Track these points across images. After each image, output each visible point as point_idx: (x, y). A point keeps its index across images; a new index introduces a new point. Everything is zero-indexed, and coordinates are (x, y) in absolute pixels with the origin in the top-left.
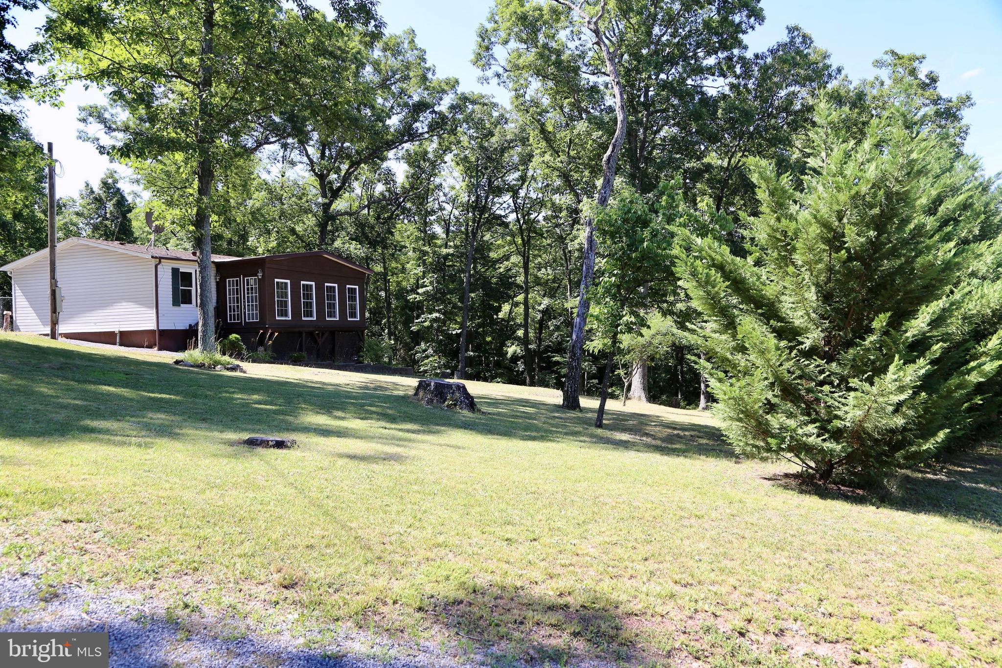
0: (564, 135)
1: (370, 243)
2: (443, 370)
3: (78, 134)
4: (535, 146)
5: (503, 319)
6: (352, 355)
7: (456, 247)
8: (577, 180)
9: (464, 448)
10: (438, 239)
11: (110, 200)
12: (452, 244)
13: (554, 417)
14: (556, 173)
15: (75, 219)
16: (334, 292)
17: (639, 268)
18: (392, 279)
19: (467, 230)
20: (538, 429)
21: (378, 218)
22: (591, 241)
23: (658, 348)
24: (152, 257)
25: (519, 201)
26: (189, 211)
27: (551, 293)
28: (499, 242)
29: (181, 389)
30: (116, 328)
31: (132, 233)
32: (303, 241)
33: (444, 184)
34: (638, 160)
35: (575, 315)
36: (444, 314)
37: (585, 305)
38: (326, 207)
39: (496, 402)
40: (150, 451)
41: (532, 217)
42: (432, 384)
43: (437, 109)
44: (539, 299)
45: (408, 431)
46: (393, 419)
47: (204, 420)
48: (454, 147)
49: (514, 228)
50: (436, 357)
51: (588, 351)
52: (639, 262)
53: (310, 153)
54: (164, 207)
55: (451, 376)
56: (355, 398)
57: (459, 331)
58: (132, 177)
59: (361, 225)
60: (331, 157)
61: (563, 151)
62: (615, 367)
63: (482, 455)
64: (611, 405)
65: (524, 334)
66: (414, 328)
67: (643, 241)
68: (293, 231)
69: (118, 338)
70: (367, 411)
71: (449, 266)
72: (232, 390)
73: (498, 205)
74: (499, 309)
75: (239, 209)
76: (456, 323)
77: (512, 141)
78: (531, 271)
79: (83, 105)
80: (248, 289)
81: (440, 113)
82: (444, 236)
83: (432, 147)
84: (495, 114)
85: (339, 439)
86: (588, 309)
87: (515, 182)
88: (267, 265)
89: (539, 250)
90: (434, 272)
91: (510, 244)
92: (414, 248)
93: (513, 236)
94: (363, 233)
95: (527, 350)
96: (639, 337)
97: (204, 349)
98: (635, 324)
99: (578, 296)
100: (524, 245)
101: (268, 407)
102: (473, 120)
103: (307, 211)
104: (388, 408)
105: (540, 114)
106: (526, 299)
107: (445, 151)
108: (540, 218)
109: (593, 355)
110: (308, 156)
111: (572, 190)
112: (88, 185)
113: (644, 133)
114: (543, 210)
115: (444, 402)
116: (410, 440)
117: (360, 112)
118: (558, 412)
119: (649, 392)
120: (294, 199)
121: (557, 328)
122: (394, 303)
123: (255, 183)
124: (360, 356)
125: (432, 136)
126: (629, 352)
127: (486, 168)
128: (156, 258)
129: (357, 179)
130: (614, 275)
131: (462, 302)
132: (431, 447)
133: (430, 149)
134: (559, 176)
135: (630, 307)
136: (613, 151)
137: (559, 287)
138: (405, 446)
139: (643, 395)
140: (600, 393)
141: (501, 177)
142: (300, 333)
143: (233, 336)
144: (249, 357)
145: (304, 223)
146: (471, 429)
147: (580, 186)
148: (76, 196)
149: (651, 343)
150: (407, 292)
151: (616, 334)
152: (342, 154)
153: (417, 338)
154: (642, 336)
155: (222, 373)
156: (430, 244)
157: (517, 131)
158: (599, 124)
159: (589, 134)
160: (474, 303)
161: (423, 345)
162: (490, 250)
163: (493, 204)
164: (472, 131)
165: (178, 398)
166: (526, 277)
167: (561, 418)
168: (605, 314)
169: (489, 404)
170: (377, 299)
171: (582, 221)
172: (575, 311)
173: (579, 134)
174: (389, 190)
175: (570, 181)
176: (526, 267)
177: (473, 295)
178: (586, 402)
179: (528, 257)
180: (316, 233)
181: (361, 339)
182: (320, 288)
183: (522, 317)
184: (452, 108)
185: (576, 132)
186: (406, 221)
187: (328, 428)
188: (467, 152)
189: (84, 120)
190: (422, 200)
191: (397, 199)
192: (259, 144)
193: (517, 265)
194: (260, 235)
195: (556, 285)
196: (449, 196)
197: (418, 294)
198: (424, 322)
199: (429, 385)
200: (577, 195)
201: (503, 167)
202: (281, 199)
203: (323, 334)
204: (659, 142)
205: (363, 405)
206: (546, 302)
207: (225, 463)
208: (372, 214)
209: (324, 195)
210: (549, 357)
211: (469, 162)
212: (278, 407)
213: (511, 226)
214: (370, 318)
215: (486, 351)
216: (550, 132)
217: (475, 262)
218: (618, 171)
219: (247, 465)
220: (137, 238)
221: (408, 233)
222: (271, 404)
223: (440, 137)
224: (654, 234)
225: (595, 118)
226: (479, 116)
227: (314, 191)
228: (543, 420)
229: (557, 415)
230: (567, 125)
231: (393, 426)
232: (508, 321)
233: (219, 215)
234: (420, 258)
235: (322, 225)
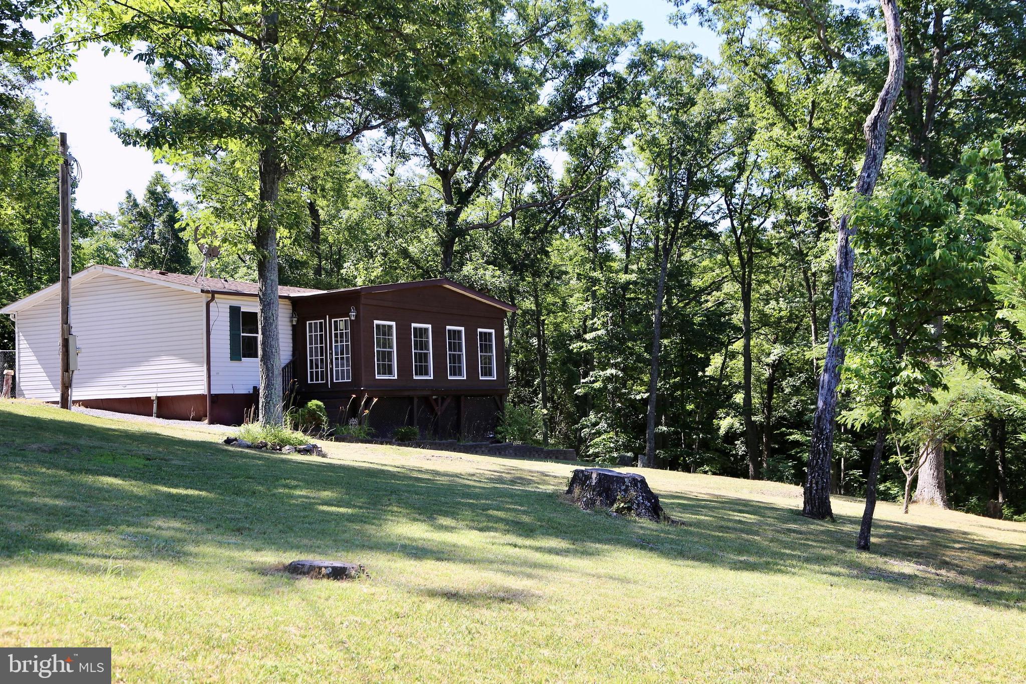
0: (803, 96)
1: (514, 268)
2: (623, 453)
3: (111, 124)
4: (759, 116)
5: (712, 378)
6: (486, 430)
7: (641, 271)
8: (825, 164)
9: (636, 582)
10: (614, 260)
11: (160, 215)
12: (635, 267)
13: (790, 530)
14: (792, 155)
15: (112, 242)
16: (460, 338)
17: (927, 293)
18: (549, 320)
19: (657, 246)
20: (760, 551)
21: (526, 232)
22: (846, 254)
23: (961, 421)
24: (202, 291)
25: (734, 200)
26: (248, 223)
27: (786, 338)
28: (705, 263)
29: (218, 482)
30: (152, 393)
31: (188, 261)
32: (418, 267)
33: (622, 180)
34: (924, 127)
35: (821, 371)
36: (622, 370)
37: (838, 353)
38: (452, 217)
39: (695, 505)
40: (134, 583)
41: (755, 223)
42: (594, 476)
43: (610, 68)
44: (766, 346)
45: (550, 551)
46: (527, 531)
47: (238, 530)
48: (636, 125)
49: (727, 241)
50: (612, 434)
51: (845, 425)
52: (927, 282)
53: (428, 141)
54: (213, 219)
55: (631, 463)
56: (477, 496)
57: (647, 395)
58: (186, 183)
59: (501, 241)
60: (458, 145)
61: (802, 121)
62: (889, 451)
63: (665, 594)
64: (884, 511)
65: (744, 399)
66: (579, 391)
67: (934, 247)
68: (405, 253)
69: (155, 406)
70: (490, 518)
71: (630, 299)
72: (294, 483)
73: (703, 209)
74: (706, 362)
75: (331, 224)
76: (643, 383)
77: (723, 111)
78: (754, 305)
79: (118, 84)
80: (336, 335)
81: (615, 75)
82: (624, 256)
83: (604, 125)
84: (698, 72)
85: (439, 563)
86: (843, 360)
87: (728, 173)
88: (363, 301)
89: (767, 273)
90: (607, 309)
91: (722, 265)
92: (579, 274)
93: (727, 254)
94: (506, 254)
95: (750, 423)
96: (930, 405)
97: (267, 422)
98: (922, 382)
99: (827, 340)
100: (743, 265)
101: (342, 510)
102: (663, 82)
103: (425, 224)
104: (524, 512)
105: (765, 67)
106: (747, 347)
107: (623, 131)
108: (768, 225)
109: (852, 431)
110: (426, 145)
111: (817, 178)
112: (129, 195)
113: (935, 84)
114: (771, 212)
115: (612, 504)
116: (550, 567)
117: (497, 78)
118: (795, 521)
119: (948, 491)
120: (405, 207)
121: (796, 391)
122: (551, 354)
123: (352, 185)
124: (496, 433)
125: (604, 109)
126: (913, 428)
127: (684, 154)
128: (208, 292)
129: (495, 176)
130: (884, 304)
131: (650, 353)
132: (584, 579)
133: (601, 130)
134: (796, 159)
135: (914, 355)
136: (881, 110)
137: (797, 328)
138: (540, 578)
139: (938, 496)
140: (865, 491)
141: (707, 166)
142: (410, 399)
143: (314, 403)
144: (331, 434)
145: (420, 241)
146: (651, 549)
147: (829, 174)
148: (114, 211)
149: (949, 414)
150: (571, 339)
151: (888, 400)
152: (475, 141)
153: (585, 404)
154: (935, 402)
155: (289, 457)
156: (602, 268)
157: (730, 96)
158: (860, 74)
159: (843, 90)
160: (667, 354)
161: (592, 417)
162: (692, 274)
163: (696, 206)
164: (662, 99)
165: (211, 496)
166: (747, 314)
167: (801, 533)
168: (871, 367)
169: (684, 508)
170: (527, 349)
171: (833, 228)
172: (822, 363)
173: (827, 92)
174: (542, 191)
175: (813, 167)
176: (746, 298)
177: (666, 342)
178: (841, 506)
179: (750, 284)
180: (437, 255)
181: (500, 408)
182: (439, 333)
183: (741, 373)
184: (633, 65)
185: (821, 88)
186: (567, 236)
187: (426, 545)
188: (655, 131)
189: (119, 105)
190: (589, 202)
191: (553, 203)
192: (357, 130)
193: (733, 297)
194: (359, 260)
195: (794, 325)
196: (630, 197)
197: (585, 341)
198: (594, 382)
199: (589, 477)
200: (824, 187)
201: (709, 151)
202: (389, 208)
203: (443, 399)
204: (960, 97)
205: (486, 508)
206: (778, 351)
207: (244, 604)
208: (517, 225)
209: (449, 201)
210: (784, 435)
211: (658, 145)
212: (356, 511)
213: (722, 239)
214: (516, 377)
215: (686, 426)
216: (781, 94)
217: (670, 294)
218: (889, 146)
219: (278, 608)
220: (194, 268)
221: (571, 252)
222: (348, 505)
223: (615, 110)
224: (953, 238)
225: (853, 64)
226: (673, 76)
227: (437, 196)
228: (770, 534)
229: (793, 526)
230: (809, 80)
231: (528, 542)
232: (720, 381)
233: (290, 227)
234: (588, 289)
235: (446, 244)
